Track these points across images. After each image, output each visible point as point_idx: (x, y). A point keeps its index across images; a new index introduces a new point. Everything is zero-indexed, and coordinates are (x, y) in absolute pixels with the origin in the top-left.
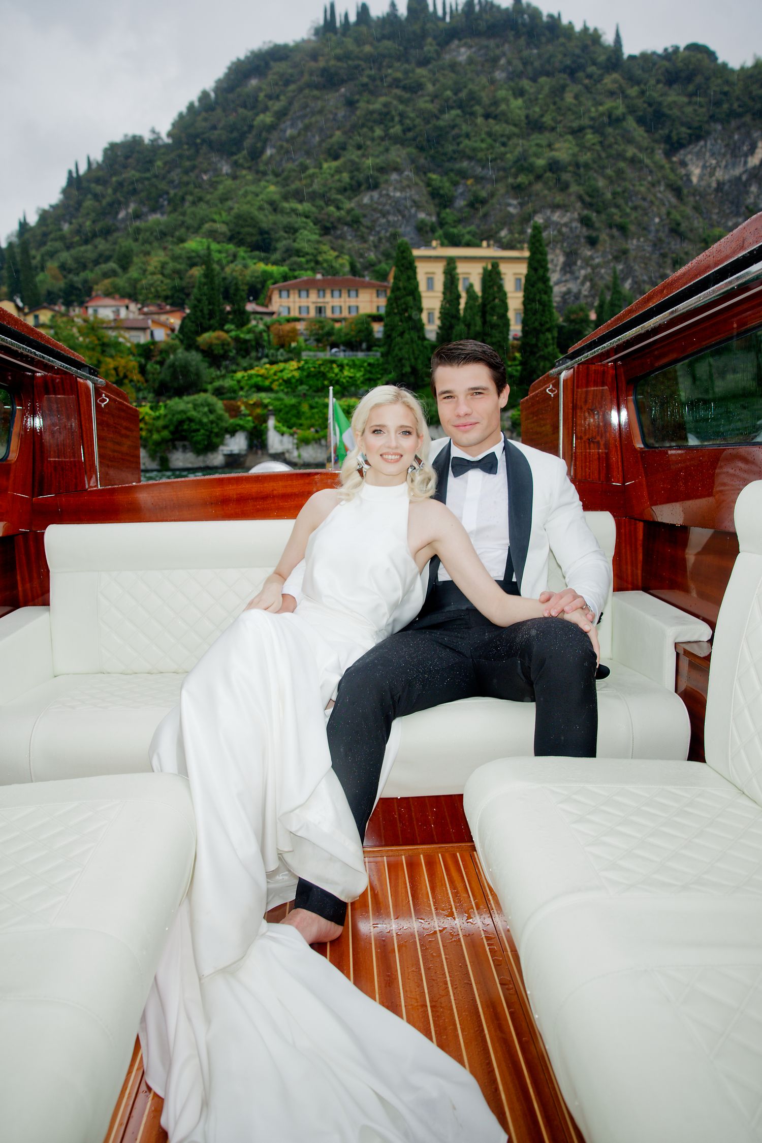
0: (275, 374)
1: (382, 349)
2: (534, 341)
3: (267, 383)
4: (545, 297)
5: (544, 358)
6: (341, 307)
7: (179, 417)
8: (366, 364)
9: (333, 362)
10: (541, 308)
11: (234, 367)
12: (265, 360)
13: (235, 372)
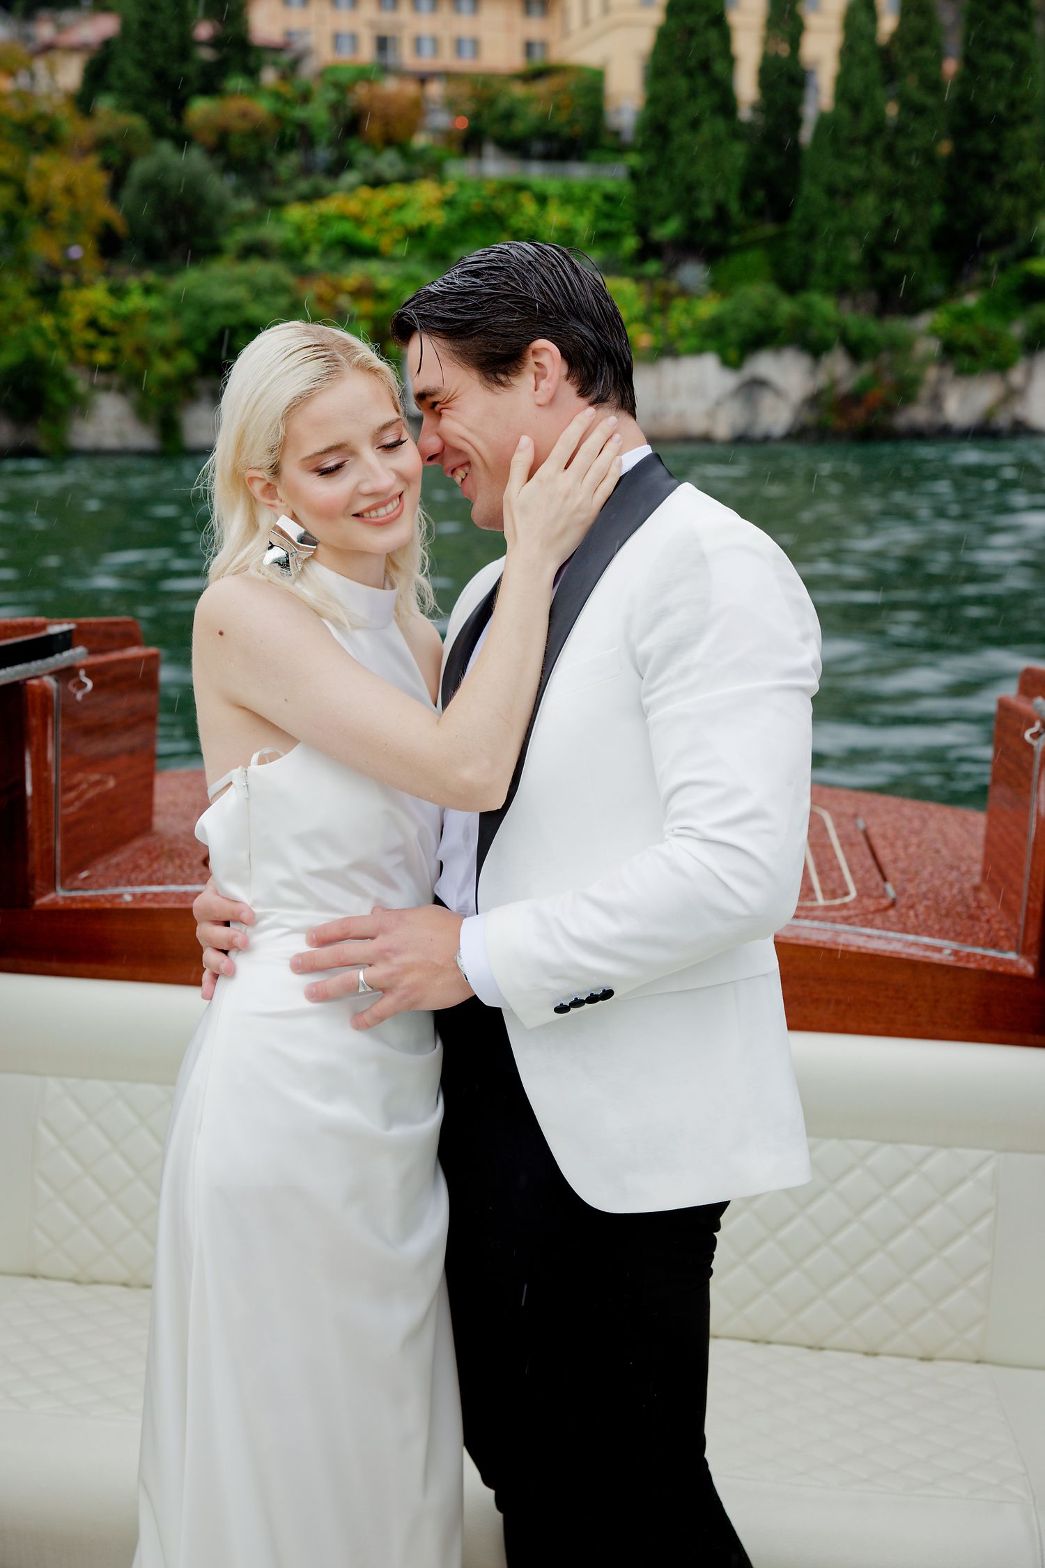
0: (386, 213)
1: (633, 160)
2: (987, 146)
3: (366, 236)
4: (1020, 38)
5: (1012, 188)
6: (435, 41)
7: (218, 320)
8: (596, 198)
9: (519, 188)
10: (1007, 62)
11: (277, 193)
12: (350, 178)
13: (278, 204)
